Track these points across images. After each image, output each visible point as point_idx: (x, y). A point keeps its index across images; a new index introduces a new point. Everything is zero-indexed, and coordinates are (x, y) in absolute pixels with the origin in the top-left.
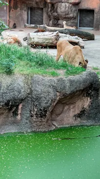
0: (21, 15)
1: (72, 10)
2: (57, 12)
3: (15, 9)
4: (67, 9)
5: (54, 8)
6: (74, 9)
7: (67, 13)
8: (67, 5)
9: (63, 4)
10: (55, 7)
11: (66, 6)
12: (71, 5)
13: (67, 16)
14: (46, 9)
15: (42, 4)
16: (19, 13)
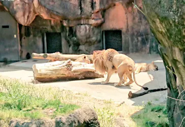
0: (35, 43)
1: (94, 33)
2: (76, 36)
3: (27, 36)
4: (88, 31)
5: (72, 31)
6: (96, 31)
7: (88, 36)
8: (88, 27)
9: (83, 27)
10: (74, 31)
11: (86, 28)
12: (92, 27)
13: (88, 40)
14: (64, 33)
15: (59, 28)
16: (32, 40)
